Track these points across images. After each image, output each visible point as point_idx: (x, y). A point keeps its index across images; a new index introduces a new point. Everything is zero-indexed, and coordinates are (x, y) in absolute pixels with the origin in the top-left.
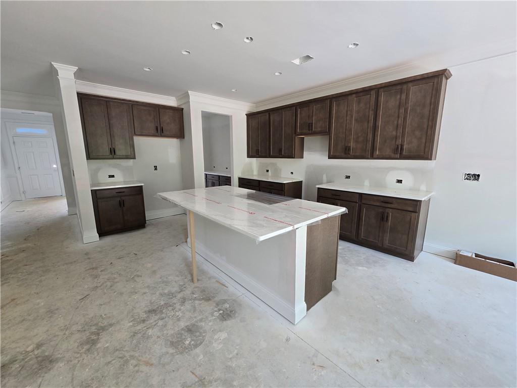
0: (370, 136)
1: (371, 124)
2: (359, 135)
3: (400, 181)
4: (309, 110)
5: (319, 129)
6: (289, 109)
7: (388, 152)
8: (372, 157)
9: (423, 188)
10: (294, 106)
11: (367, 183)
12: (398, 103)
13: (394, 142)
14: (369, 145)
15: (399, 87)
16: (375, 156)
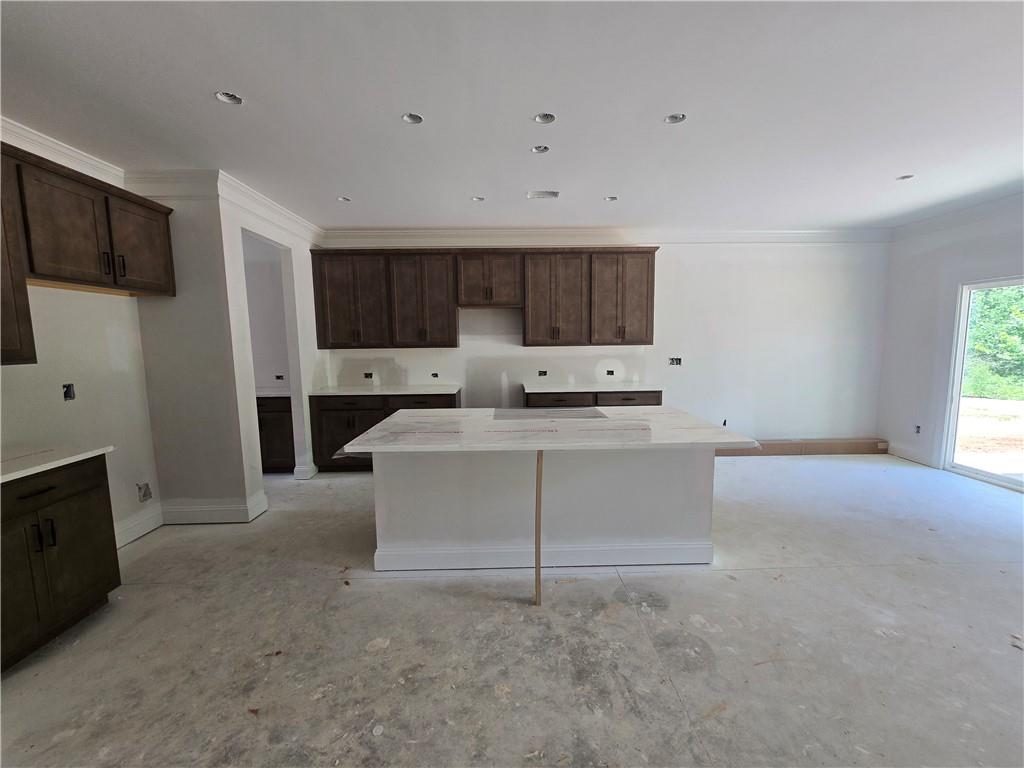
0: (585, 314)
1: (585, 299)
2: (571, 311)
3: (611, 373)
4: (483, 264)
5: (505, 299)
6: (439, 257)
7: (609, 335)
8: (590, 343)
9: (636, 378)
10: (449, 254)
11: (571, 380)
12: (615, 275)
13: (614, 322)
14: (585, 326)
15: (615, 256)
16: (593, 341)
